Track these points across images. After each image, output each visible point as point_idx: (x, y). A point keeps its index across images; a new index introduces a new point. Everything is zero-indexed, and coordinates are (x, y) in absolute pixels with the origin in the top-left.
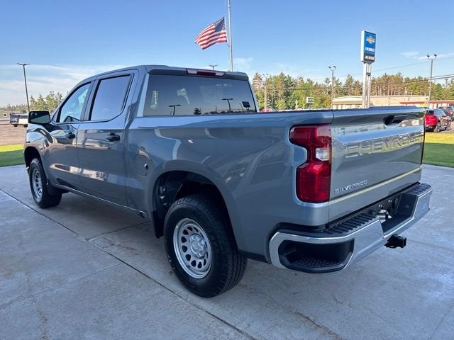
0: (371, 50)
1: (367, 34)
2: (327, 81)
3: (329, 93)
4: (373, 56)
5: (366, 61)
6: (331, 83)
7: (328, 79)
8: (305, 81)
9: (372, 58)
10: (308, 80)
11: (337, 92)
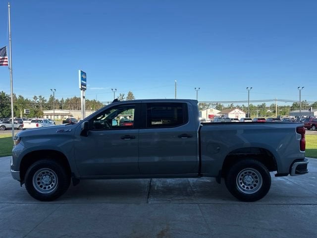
0: (84, 82)
1: (83, 73)
2: (35, 98)
3: (37, 106)
4: (85, 86)
5: (82, 89)
6: (38, 100)
7: (35, 97)
8: (17, 97)
9: (85, 87)
10: (20, 96)
11: (43, 106)
